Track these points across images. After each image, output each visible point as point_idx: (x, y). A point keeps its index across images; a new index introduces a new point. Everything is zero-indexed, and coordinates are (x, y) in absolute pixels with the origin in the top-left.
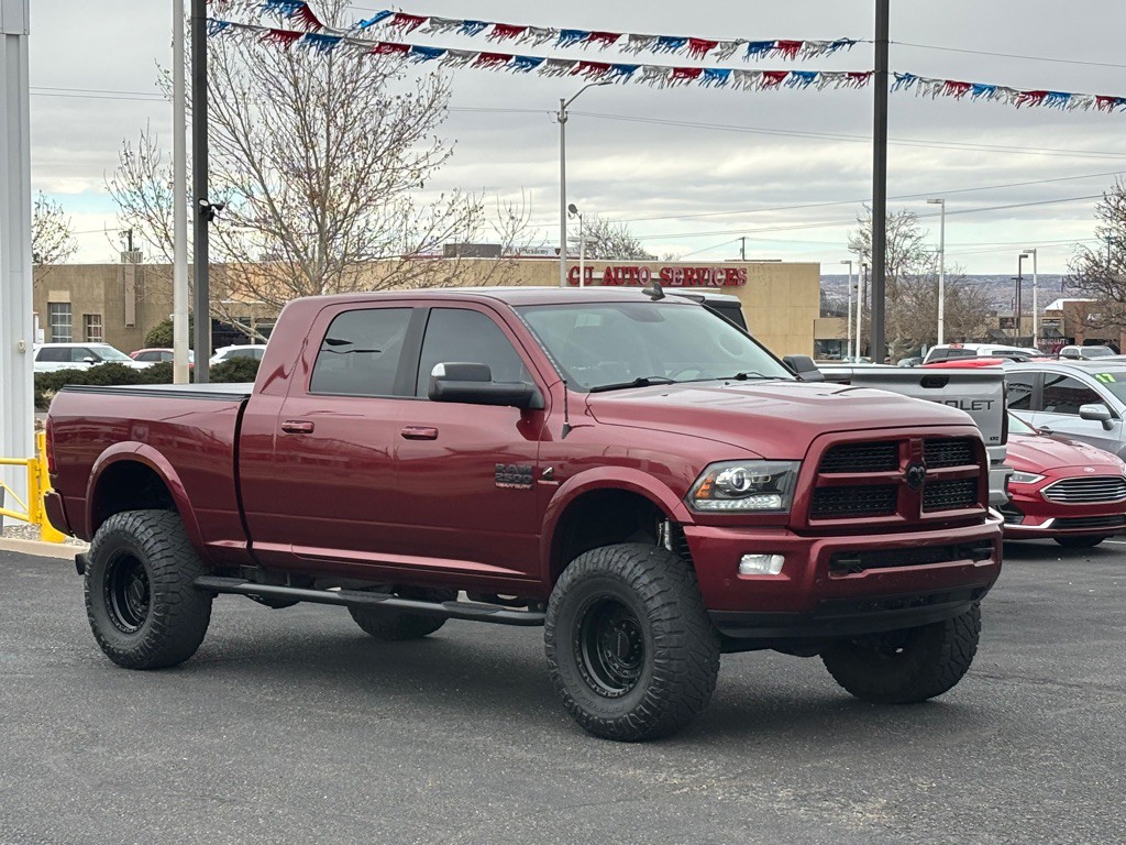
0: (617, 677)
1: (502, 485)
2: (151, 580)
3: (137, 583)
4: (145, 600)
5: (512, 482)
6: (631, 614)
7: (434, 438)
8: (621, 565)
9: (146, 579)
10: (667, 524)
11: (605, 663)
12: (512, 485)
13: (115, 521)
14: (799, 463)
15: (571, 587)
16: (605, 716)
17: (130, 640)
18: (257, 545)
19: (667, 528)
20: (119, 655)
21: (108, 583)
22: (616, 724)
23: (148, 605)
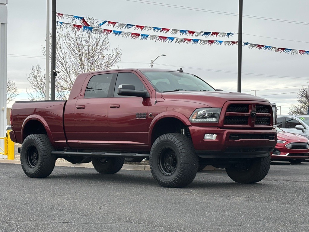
0: (170, 171)
1: (138, 119)
2: (39, 152)
3: (35, 155)
4: (37, 159)
5: (140, 118)
6: (174, 152)
7: (119, 107)
8: (171, 138)
9: (37, 153)
10: (184, 129)
11: (166, 167)
12: (140, 119)
13: (29, 137)
14: (221, 109)
15: (157, 145)
16: (166, 181)
17: (33, 170)
18: (69, 141)
19: (184, 131)
20: (29, 174)
21: (27, 154)
22: (169, 182)
23: (38, 160)
